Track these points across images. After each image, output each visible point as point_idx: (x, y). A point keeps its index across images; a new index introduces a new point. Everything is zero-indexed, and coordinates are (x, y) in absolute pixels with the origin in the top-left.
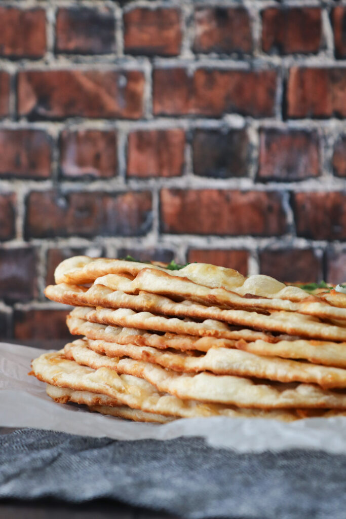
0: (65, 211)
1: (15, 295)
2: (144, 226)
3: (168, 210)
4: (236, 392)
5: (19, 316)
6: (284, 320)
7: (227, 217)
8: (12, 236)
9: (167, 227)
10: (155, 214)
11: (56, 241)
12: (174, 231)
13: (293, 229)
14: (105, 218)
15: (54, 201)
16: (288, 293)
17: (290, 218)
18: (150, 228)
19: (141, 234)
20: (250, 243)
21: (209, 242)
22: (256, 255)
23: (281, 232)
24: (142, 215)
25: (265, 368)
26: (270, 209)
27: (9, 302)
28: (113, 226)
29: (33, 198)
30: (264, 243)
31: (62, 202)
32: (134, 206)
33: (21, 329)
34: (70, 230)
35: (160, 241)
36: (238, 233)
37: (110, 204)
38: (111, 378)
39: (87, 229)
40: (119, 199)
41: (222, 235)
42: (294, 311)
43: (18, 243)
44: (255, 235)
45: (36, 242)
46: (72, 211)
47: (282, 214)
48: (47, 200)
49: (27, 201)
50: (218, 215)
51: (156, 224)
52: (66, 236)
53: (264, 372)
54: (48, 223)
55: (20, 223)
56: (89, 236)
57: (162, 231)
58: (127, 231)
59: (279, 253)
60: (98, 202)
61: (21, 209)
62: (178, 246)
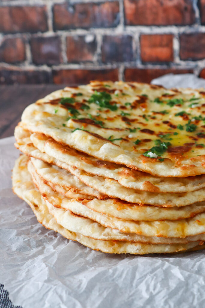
0: (73, 14)
1: (51, 62)
2: (116, 22)
3: (129, 12)
5: (54, 73)
7: (161, 15)
8: (47, 30)
9: (128, 22)
10: (121, 14)
11: (70, 31)
12: (132, 24)
13: (199, 21)
14: (95, 18)
15: (67, 9)
16: (120, 159)
17: (197, 14)
18: (119, 23)
19: (114, 26)
20: (174, 30)
21: (152, 30)
22: (177, 37)
23: (192, 23)
24: (114, 15)
26: (186, 9)
27: (49, 65)
28: (99, 22)
29: (56, 8)
30: (182, 30)
31: (71, 10)
32: (110, 10)
33: (57, 79)
34: (77, 25)
35: (125, 30)
36: (168, 24)
37: (97, 9)
39: (86, 24)
40: (102, 6)
41: (159, 26)
43: (50, 34)
44: (177, 25)
45: (60, 33)
46: (77, 15)
47: (193, 12)
48: (63, 9)
49: (53, 10)
50: (156, 14)
51: (122, 20)
52: (75, 28)
54: (64, 22)
55: (50, 22)
56: (87, 28)
57: (126, 24)
58: (107, 24)
59: (190, 35)
60: (90, 9)
61: (50, 14)
62: (134, 33)
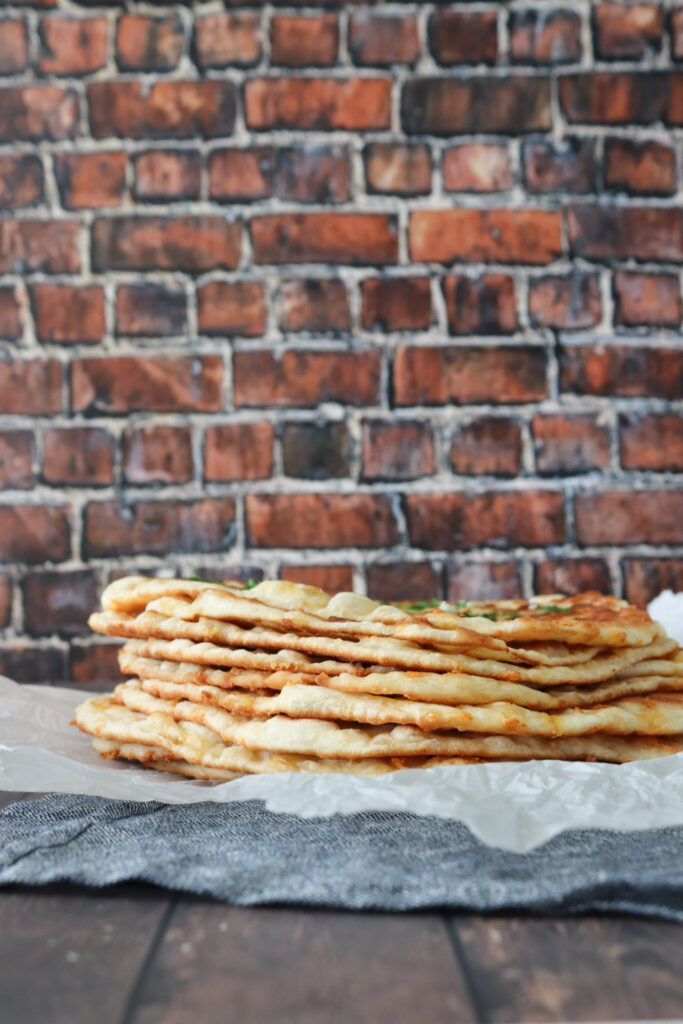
0: (131, 524)
1: (73, 628)
2: (227, 540)
3: (255, 519)
4: (315, 740)
5: (77, 653)
6: (374, 648)
7: (326, 526)
8: (67, 556)
9: (254, 540)
10: (239, 525)
11: (120, 561)
12: (263, 545)
13: (405, 538)
14: (179, 532)
15: (116, 513)
16: (382, 614)
17: (402, 526)
18: (233, 542)
19: (223, 549)
20: (355, 557)
21: (305, 557)
22: (361, 570)
23: (392, 542)
24: (224, 528)
25: (352, 708)
26: (378, 515)
27: (65, 637)
28: (189, 541)
29: (92, 510)
30: (372, 556)
31: (126, 514)
32: (214, 517)
33: (80, 669)
34: (137, 547)
35: (246, 557)
36: (340, 544)
37: (185, 514)
38: (165, 727)
39: (158, 546)
40: (196, 508)
41: (321, 548)
42: (388, 636)
43: (74, 565)
44: (360, 547)
45: (96, 563)
46: (139, 524)
47: (392, 521)
48: (109, 512)
49: (85, 514)
50: (315, 525)
51: (241, 537)
52: (133, 554)
53: (351, 713)
54: (110, 540)
55: (76, 540)
56: (160, 554)
57: (248, 545)
58: (206, 546)
59: (390, 567)
60: (170, 513)
61: (77, 524)
62: (267, 563)
